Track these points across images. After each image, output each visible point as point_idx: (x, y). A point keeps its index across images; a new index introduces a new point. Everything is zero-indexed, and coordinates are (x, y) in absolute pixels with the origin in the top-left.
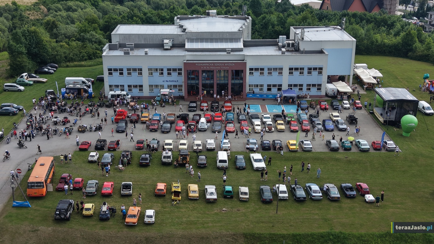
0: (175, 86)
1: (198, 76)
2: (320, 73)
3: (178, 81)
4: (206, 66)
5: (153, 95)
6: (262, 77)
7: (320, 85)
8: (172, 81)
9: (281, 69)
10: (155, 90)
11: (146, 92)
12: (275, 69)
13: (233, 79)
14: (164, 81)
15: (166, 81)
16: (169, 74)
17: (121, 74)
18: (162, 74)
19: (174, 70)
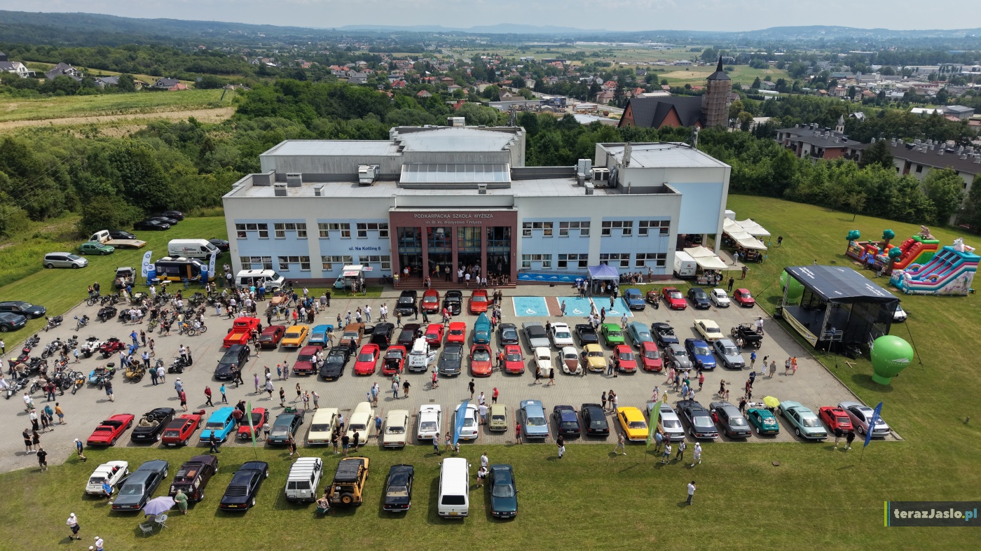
0: (375, 259)
1: (419, 239)
2: (664, 231)
3: (379, 248)
4: (436, 219)
5: (329, 275)
6: (548, 241)
7: (663, 256)
8: (369, 249)
9: (588, 224)
10: (335, 266)
11: (317, 271)
12: (575, 225)
13: (491, 244)
14: (351, 249)
15: (357, 248)
16: (362, 234)
17: (264, 234)
18: (347, 234)
19: (373, 226)
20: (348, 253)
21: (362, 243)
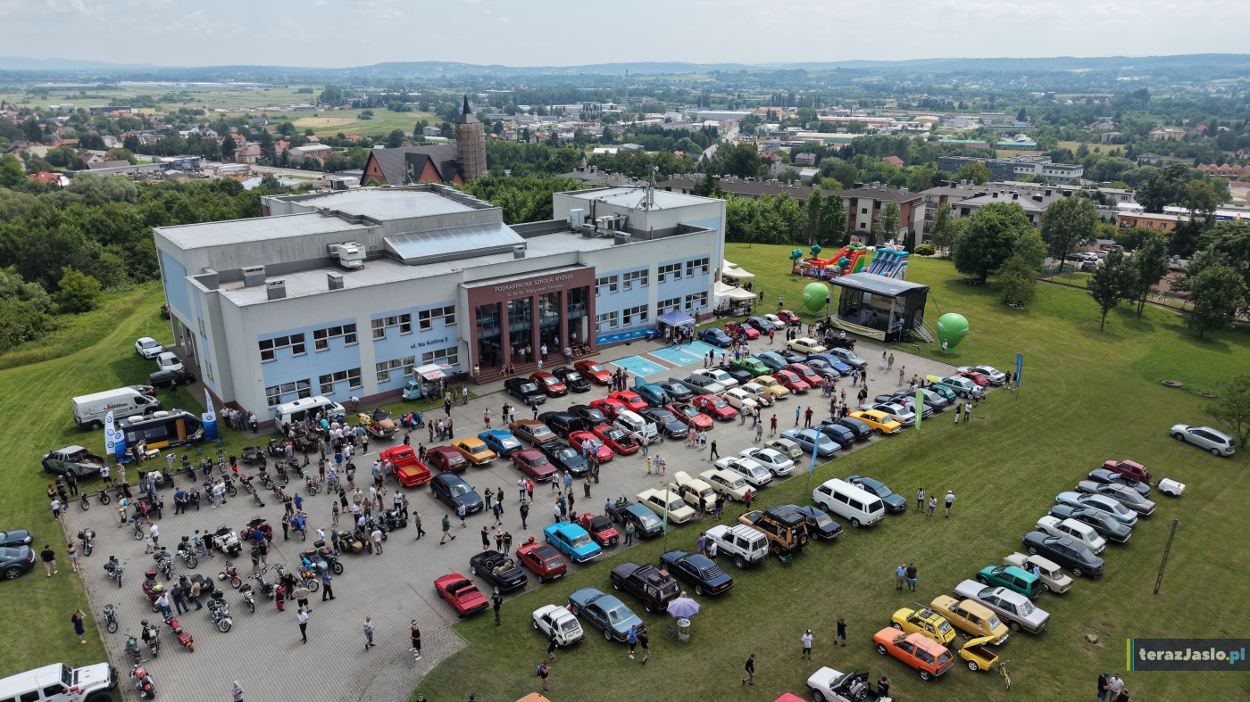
0: (441, 354)
1: (498, 317)
3: (446, 339)
5: (387, 387)
11: (371, 386)
14: (413, 347)
15: (420, 345)
16: (425, 325)
17: (299, 349)
18: (406, 328)
19: (437, 312)
20: (408, 354)
21: (427, 336)
